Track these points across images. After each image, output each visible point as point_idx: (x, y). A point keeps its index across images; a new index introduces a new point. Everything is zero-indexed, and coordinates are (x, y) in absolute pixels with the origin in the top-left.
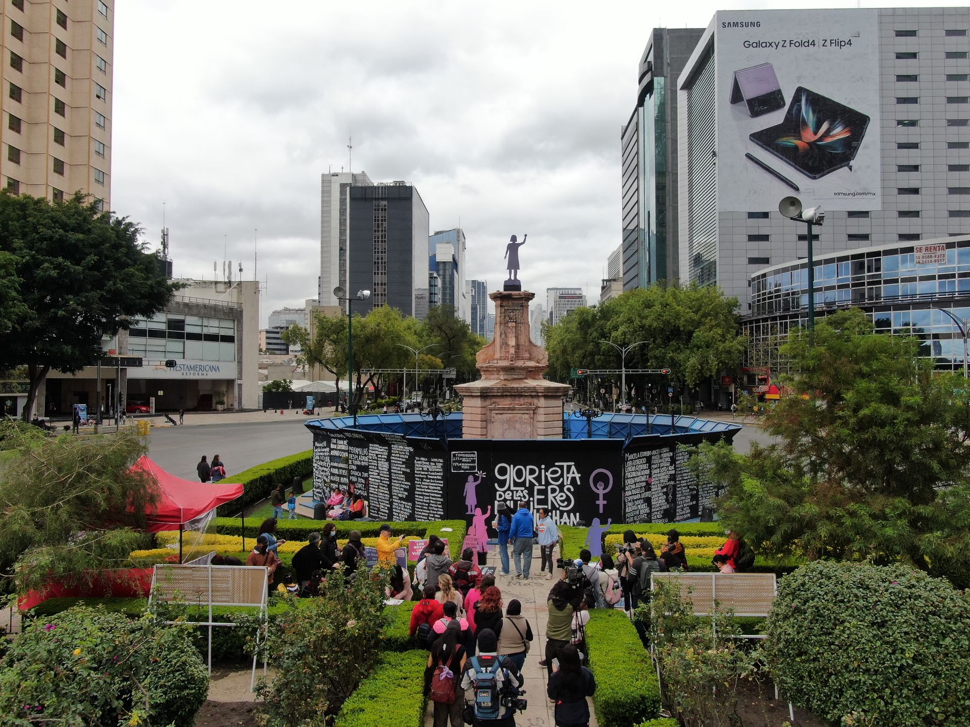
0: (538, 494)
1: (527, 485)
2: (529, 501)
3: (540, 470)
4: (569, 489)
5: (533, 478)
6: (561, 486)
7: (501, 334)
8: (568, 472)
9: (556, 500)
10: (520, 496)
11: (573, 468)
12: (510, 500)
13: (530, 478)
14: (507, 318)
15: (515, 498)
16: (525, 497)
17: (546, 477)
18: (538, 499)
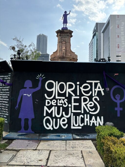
0: (74, 102)
1: (67, 96)
2: (68, 107)
3: (76, 85)
4: (96, 99)
5: (72, 91)
6: (91, 97)
7: (60, 46)
8: (95, 88)
9: (87, 107)
10: (62, 103)
11: (99, 85)
12: (55, 106)
13: (69, 90)
14: (62, 40)
15: (58, 104)
16: (65, 104)
17: (80, 90)
18: (74, 106)
